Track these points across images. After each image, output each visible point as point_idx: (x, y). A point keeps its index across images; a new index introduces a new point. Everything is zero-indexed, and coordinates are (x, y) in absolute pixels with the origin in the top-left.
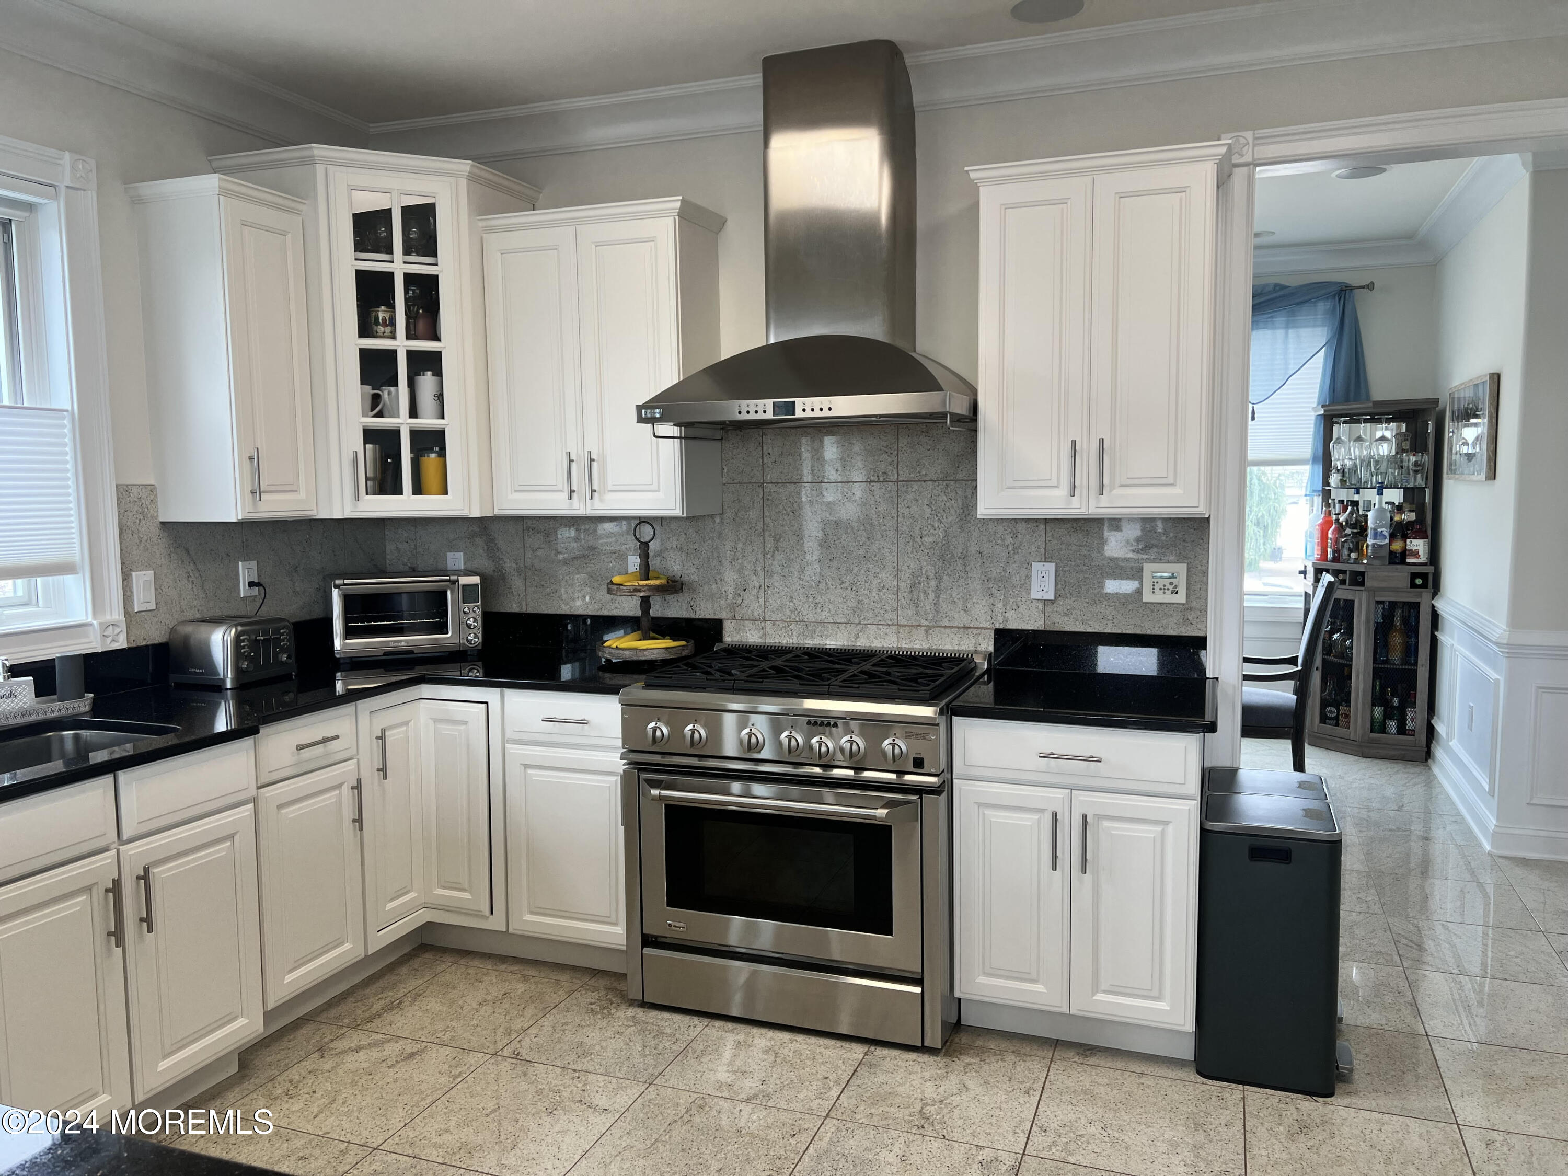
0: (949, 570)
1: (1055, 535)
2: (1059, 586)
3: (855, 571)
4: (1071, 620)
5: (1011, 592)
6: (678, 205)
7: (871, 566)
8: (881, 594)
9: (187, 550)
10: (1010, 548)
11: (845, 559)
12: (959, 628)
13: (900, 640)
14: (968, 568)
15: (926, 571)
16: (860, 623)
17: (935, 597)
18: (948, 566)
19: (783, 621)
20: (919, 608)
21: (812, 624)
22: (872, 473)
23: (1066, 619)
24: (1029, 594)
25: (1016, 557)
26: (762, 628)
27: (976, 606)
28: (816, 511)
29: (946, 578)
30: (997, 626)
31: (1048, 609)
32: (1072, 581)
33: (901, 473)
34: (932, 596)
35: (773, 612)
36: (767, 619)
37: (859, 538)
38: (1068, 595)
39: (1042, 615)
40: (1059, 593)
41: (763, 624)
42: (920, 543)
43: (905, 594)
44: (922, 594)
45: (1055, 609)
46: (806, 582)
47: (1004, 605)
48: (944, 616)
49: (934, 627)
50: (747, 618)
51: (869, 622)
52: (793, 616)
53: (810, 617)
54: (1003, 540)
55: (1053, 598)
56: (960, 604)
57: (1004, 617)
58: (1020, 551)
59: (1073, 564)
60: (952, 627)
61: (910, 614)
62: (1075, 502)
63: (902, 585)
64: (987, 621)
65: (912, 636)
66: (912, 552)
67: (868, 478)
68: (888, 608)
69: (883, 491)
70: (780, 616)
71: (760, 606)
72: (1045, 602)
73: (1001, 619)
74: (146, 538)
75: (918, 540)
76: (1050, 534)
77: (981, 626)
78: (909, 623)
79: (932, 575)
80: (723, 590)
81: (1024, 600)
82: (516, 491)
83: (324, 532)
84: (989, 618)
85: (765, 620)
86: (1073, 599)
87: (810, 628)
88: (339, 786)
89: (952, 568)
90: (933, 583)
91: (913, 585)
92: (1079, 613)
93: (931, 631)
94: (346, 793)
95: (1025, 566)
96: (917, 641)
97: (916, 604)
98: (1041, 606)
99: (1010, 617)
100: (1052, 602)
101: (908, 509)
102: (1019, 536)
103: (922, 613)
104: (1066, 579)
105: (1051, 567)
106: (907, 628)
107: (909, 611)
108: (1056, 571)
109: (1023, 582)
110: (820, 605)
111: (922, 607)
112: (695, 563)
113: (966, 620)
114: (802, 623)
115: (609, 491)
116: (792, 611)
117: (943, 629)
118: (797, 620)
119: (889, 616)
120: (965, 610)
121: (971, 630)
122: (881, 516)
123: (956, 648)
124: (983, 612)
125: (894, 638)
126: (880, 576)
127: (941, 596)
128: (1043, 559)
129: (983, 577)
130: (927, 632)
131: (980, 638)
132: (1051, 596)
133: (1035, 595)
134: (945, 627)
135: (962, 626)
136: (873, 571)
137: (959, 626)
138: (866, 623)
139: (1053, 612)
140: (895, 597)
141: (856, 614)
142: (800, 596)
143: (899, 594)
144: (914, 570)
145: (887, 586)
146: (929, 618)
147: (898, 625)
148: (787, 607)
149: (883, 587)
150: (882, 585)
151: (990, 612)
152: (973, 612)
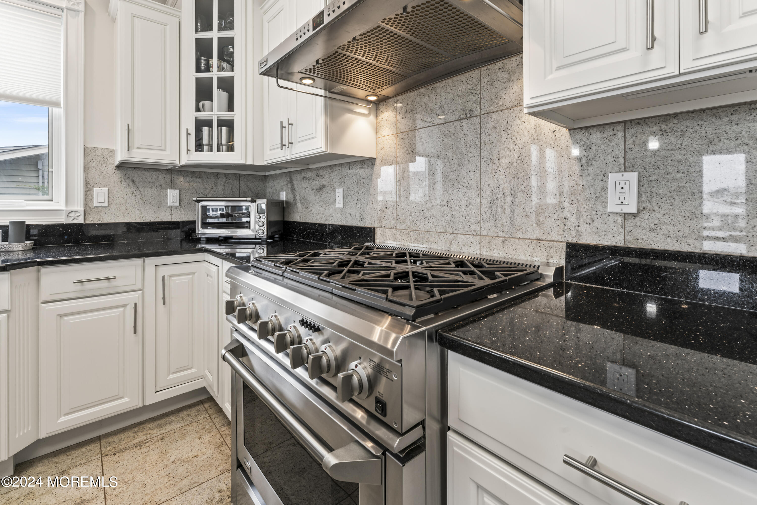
1: (637, 141)
2: (644, 198)
3: (450, 192)
4: (660, 236)
5: (585, 206)
7: (461, 187)
8: (468, 209)
10: (584, 161)
12: (533, 240)
13: (482, 248)
15: (503, 189)
16: (453, 233)
17: (511, 211)
18: (522, 182)
19: (406, 229)
20: (497, 221)
21: (423, 233)
22: (462, 112)
23: (653, 235)
24: (606, 207)
25: (590, 169)
26: (394, 234)
27: (548, 219)
29: (520, 194)
30: (570, 240)
31: (630, 223)
32: (661, 191)
33: (482, 107)
34: (508, 211)
35: (401, 223)
36: (397, 228)
37: (452, 166)
38: (656, 208)
39: (622, 230)
40: (644, 205)
41: (395, 231)
42: (498, 165)
43: (486, 210)
44: (499, 209)
45: (638, 224)
47: (577, 219)
48: (518, 228)
49: (510, 238)
50: (387, 227)
51: (459, 232)
52: (412, 226)
53: (422, 227)
55: (634, 211)
56: (533, 218)
57: (577, 231)
58: (594, 163)
59: (662, 171)
60: (526, 239)
61: (490, 227)
63: (484, 201)
64: (559, 235)
65: (491, 245)
66: (491, 173)
67: (461, 116)
68: (473, 221)
69: (470, 125)
70: (404, 226)
71: (394, 219)
72: (625, 216)
73: (574, 233)
75: (496, 162)
76: (631, 141)
77: (553, 238)
78: (489, 234)
79: (507, 192)
80: (376, 209)
81: (599, 213)
84: (561, 231)
85: (396, 229)
86: (662, 212)
87: (421, 236)
89: (525, 184)
90: (509, 199)
91: (492, 202)
92: (671, 228)
93: (507, 242)
95: (601, 178)
96: (495, 250)
97: (495, 217)
98: (620, 219)
99: (583, 231)
100: (635, 216)
101: (488, 137)
102: (594, 147)
103: (500, 226)
104: (653, 190)
105: (633, 176)
106: (488, 238)
107: (489, 224)
108: (639, 181)
109: (598, 194)
110: (427, 218)
111: (499, 221)
113: (538, 233)
114: (417, 232)
116: (411, 223)
117: (517, 241)
118: (414, 229)
119: (474, 227)
120: (537, 224)
121: (543, 243)
122: (468, 146)
123: (529, 259)
124: (555, 225)
125: (477, 247)
126: (467, 194)
127: (516, 210)
128: (623, 169)
130: (504, 242)
131: (551, 251)
132: (631, 208)
133: (611, 208)
134: (520, 239)
135: (535, 238)
136: (463, 191)
137: (532, 238)
138: (457, 232)
139: (635, 226)
140: (478, 212)
141: (451, 226)
142: (416, 211)
143: (481, 209)
144: (493, 189)
145: (472, 203)
146: (505, 230)
147: (480, 235)
148: (408, 219)
149: (470, 204)
150: (469, 202)
151: (562, 226)
152: (545, 225)
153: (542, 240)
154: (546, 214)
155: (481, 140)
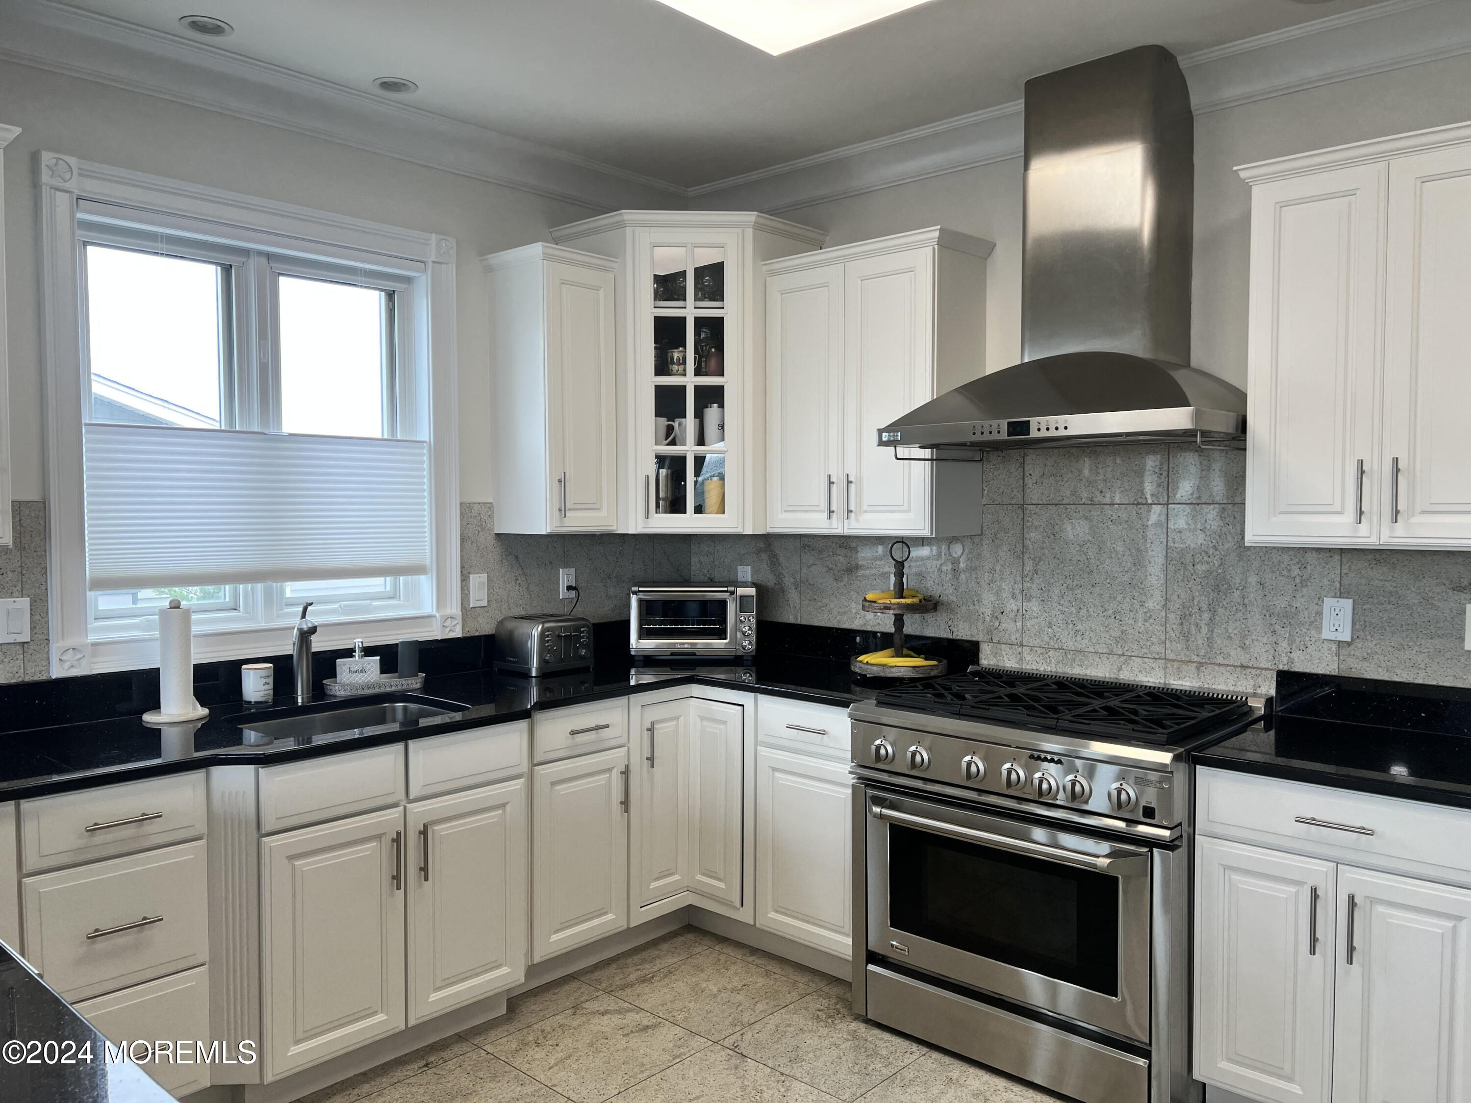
0: (1225, 603)
1: (1353, 567)
2: (1358, 627)
3: (1119, 598)
4: (1372, 666)
5: (1298, 630)
6: (937, 234)
7: (1136, 594)
8: (1147, 624)
9: (516, 558)
10: (1298, 580)
11: (1108, 585)
12: (1237, 666)
13: (1168, 675)
14: (1246, 601)
15: (1199, 602)
16: (1123, 655)
17: (1209, 631)
18: (1224, 597)
19: (1040, 647)
20: (1190, 642)
21: (1072, 653)
22: (1140, 495)
23: (1367, 664)
24: (1320, 632)
25: (1305, 590)
26: (1020, 653)
27: (1256, 643)
28: (1078, 534)
29: (1221, 611)
30: (1281, 667)
31: (1344, 652)
32: (1373, 621)
33: (1169, 495)
34: (1205, 630)
35: (1031, 637)
36: (1024, 644)
37: (1124, 564)
38: (1369, 637)
39: (1336, 658)
40: (1357, 634)
41: (1020, 649)
42: (1193, 572)
43: (1174, 627)
44: (1193, 628)
45: (1352, 652)
46: (1065, 607)
47: (1289, 644)
48: (1218, 652)
49: (1207, 663)
50: (1005, 641)
51: (1133, 654)
52: (1052, 643)
53: (1070, 644)
54: (1289, 571)
55: (1349, 639)
56: (1237, 640)
57: (1289, 657)
58: (1309, 584)
59: (1376, 601)
60: (1228, 665)
61: (1179, 649)
62: (1363, 529)
63: (1171, 616)
64: (1268, 661)
65: (1181, 672)
66: (1183, 581)
67: (1135, 500)
68: (1154, 640)
69: (1150, 514)
70: (1037, 642)
71: (1018, 630)
72: (1340, 643)
73: (1285, 660)
74: (483, 546)
75: (1190, 568)
76: (1347, 567)
77: (1262, 665)
78: (1179, 658)
79: (1205, 607)
80: (980, 613)
81: (1313, 640)
82: (785, 511)
83: (636, 545)
84: (1271, 658)
85: (1022, 645)
86: (1374, 642)
87: (1069, 657)
88: (610, 770)
89: (1228, 600)
90: (1206, 616)
91: (1183, 617)
92: (1381, 657)
93: (1203, 669)
94: (616, 776)
95: (1316, 601)
96: (1188, 679)
97: (1187, 637)
98: (1334, 647)
99: (1296, 659)
100: (1349, 644)
101: (1178, 534)
102: (1309, 567)
103: (1194, 648)
104: (1367, 619)
105: (1348, 604)
106: (1176, 664)
107: (1178, 645)
108: (1354, 609)
109: (1313, 619)
110: (1080, 633)
111: (1193, 642)
112: (953, 583)
113: (1244, 659)
114: (1061, 651)
115: (865, 512)
116: (1050, 638)
117: (1216, 667)
118: (1056, 646)
119: (1156, 648)
120: (1242, 648)
121: (1250, 670)
122: (1148, 541)
123: (1232, 688)
124: (1264, 650)
125: (1161, 673)
126: (1147, 605)
127: (1215, 630)
128: (1338, 595)
129: (1264, 612)
130: (1198, 669)
131: (1260, 679)
132: (1346, 636)
133: (1326, 634)
134: (1220, 665)
135: (1239, 664)
136: (1139, 599)
137: (1236, 664)
138: (1130, 654)
139: (1349, 655)
140: (1163, 629)
141: (1120, 645)
142: (1059, 622)
143: (1168, 626)
144: (1185, 601)
145: (1154, 617)
146: (1201, 654)
147: (1165, 659)
148: (1045, 633)
149: (1150, 617)
150: (1149, 615)
151: (1272, 651)
152: (1252, 650)
153: (1248, 667)
154: (1254, 637)
155: (1167, 536)
